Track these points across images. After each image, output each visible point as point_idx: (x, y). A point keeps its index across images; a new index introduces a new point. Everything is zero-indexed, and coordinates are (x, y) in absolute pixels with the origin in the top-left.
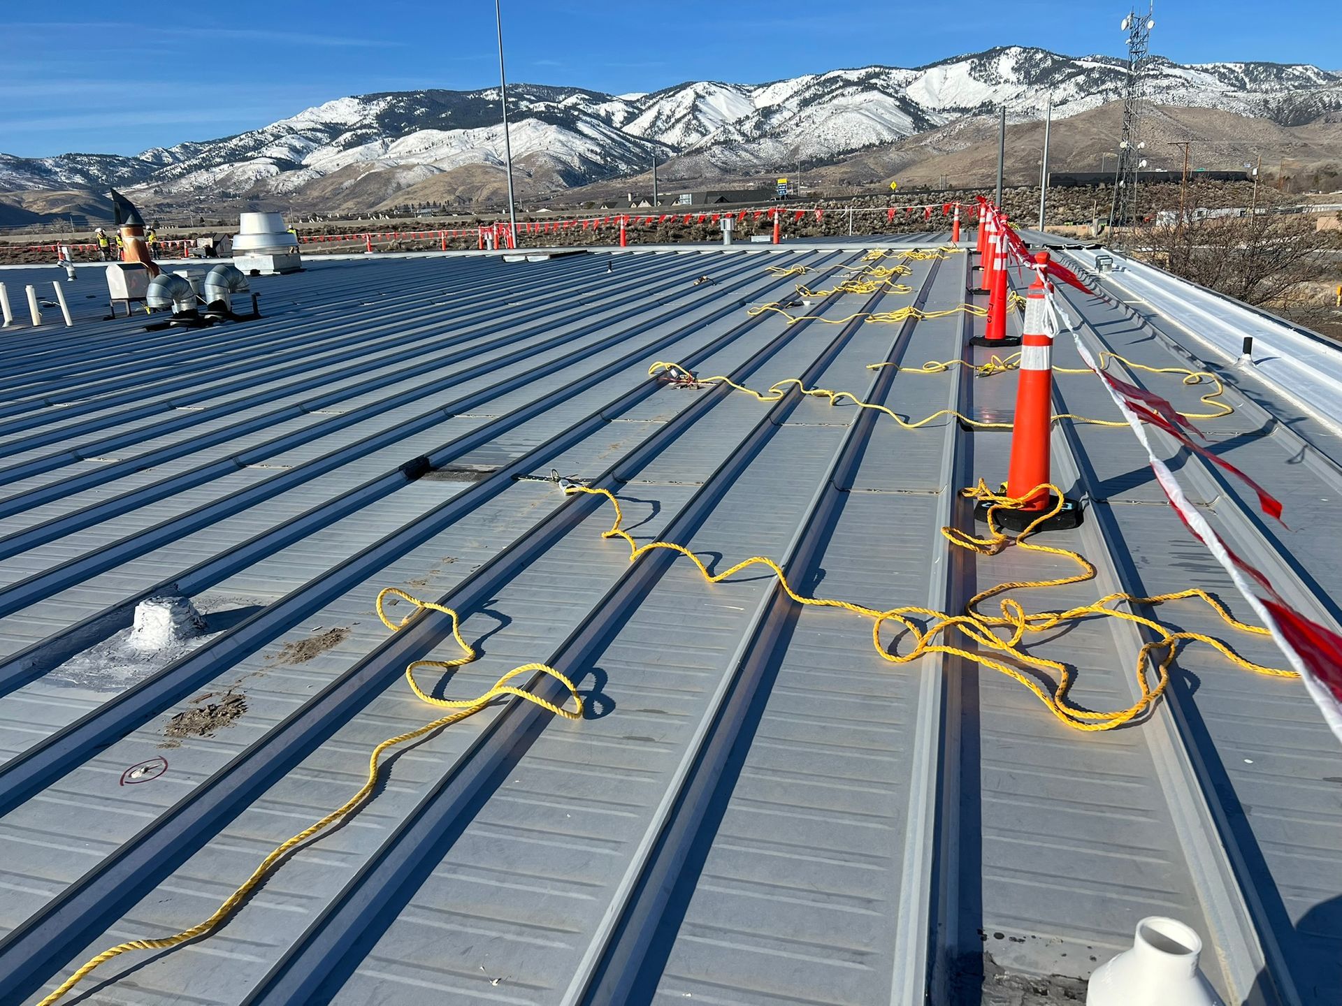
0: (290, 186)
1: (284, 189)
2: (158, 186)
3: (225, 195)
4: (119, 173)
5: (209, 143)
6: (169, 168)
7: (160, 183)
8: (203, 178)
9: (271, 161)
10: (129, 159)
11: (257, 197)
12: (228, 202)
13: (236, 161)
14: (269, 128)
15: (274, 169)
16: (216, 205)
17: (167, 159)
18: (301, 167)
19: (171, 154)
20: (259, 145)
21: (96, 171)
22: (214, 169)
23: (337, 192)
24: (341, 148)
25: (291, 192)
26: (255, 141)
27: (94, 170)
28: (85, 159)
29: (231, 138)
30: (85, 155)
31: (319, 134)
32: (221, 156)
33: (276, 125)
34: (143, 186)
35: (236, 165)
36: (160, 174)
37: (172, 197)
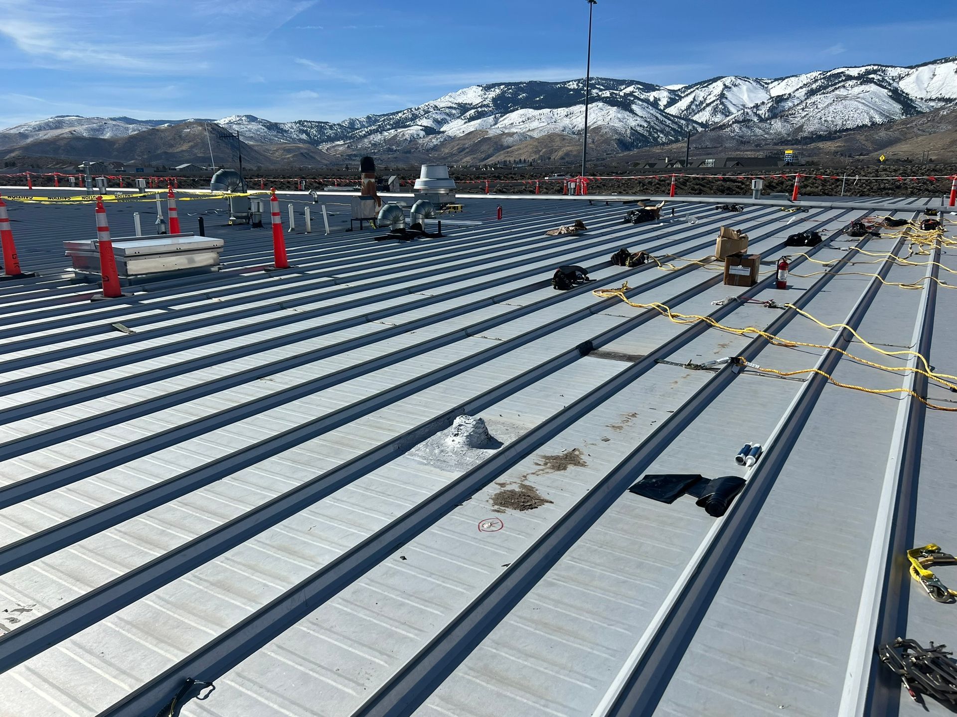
0: (431, 145)
1: (428, 147)
2: (350, 143)
3: (390, 150)
4: (328, 134)
5: (384, 115)
6: (357, 131)
7: (352, 140)
8: (378, 138)
9: (421, 128)
10: (335, 125)
11: (409, 152)
12: (392, 155)
13: (399, 127)
14: (422, 106)
15: (422, 133)
16: (385, 157)
17: (358, 125)
18: (439, 132)
19: (360, 122)
20: (415, 117)
21: (314, 132)
22: (385, 133)
23: (460, 151)
24: (467, 120)
25: (431, 149)
26: (413, 114)
27: (314, 131)
28: (309, 124)
29: (397, 113)
30: (309, 122)
31: (454, 111)
32: (390, 124)
33: (426, 104)
34: (342, 142)
35: (399, 130)
36: (352, 135)
37: (358, 150)
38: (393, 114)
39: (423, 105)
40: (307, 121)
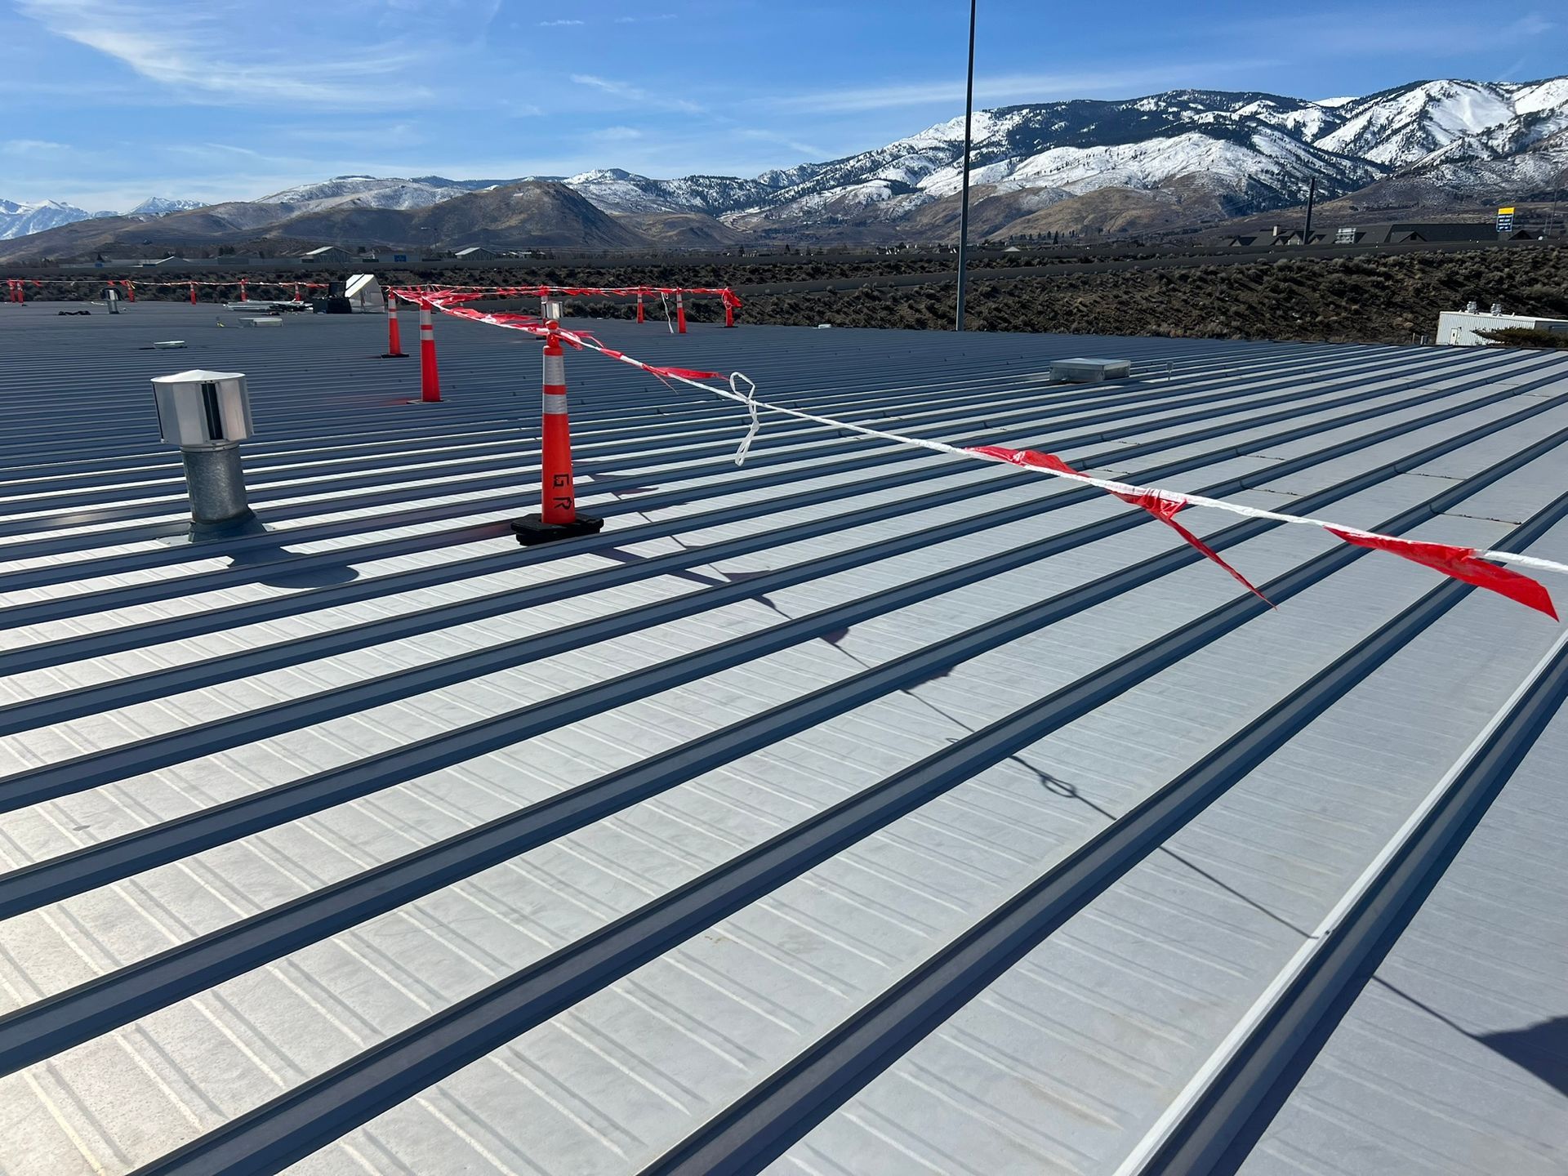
0: (899, 211)
1: (894, 214)
2: (770, 210)
3: (833, 221)
4: (736, 197)
5: (827, 164)
6: (782, 191)
7: (772, 206)
8: (814, 201)
9: (885, 183)
10: (747, 182)
11: (863, 223)
12: (835, 229)
13: (850, 184)
15: (886, 192)
16: (822, 232)
17: (783, 181)
18: (915, 190)
19: (788, 176)
20: (876, 166)
21: (715, 194)
22: (826, 193)
23: (947, 220)
25: (900, 218)
26: (873, 162)
27: (713, 193)
28: (707, 182)
29: (848, 160)
30: (708, 177)
31: (941, 155)
32: (836, 179)
33: (896, 143)
34: (756, 209)
35: (849, 188)
36: (773, 197)
37: (782, 222)
38: (842, 161)
39: (890, 146)
40: (703, 177)
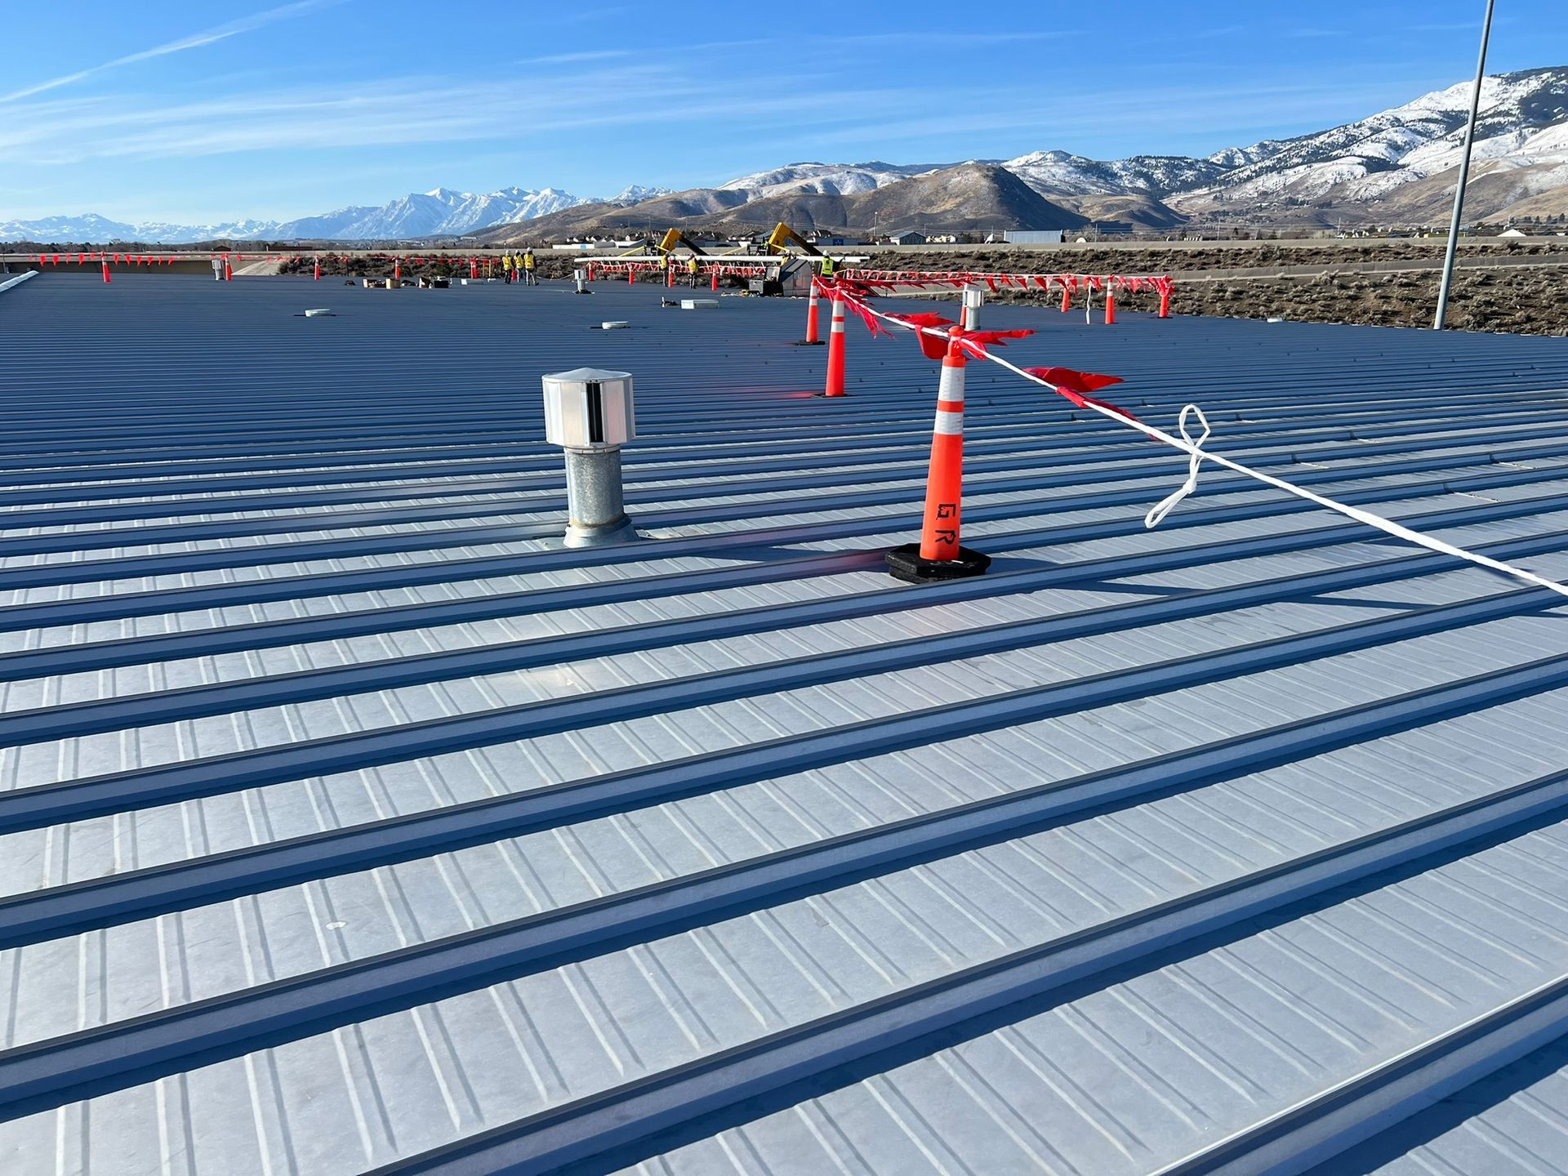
0: (1374, 191)
1: (1367, 195)
2: (1220, 191)
3: (1292, 202)
4: (1184, 177)
5: (1292, 140)
6: (1237, 171)
7: (1223, 187)
8: (1272, 181)
9: (1359, 160)
10: (1197, 161)
11: (1329, 205)
12: (1294, 210)
13: (1317, 161)
14: (1370, 121)
15: (1362, 169)
16: (1278, 214)
17: (1239, 160)
18: (1396, 167)
19: (1245, 154)
20: (1352, 140)
21: (1160, 175)
22: (1287, 172)
23: (1432, 200)
24: (1458, 142)
25: (1374, 199)
26: (1347, 136)
27: (1158, 174)
28: (1153, 162)
29: (1318, 135)
30: (1154, 158)
31: (1432, 126)
32: (1301, 156)
33: (1379, 116)
34: (1205, 190)
35: (1316, 166)
36: (1225, 177)
37: (1232, 203)
38: (1311, 137)
39: (1370, 119)
40: (1150, 157)
